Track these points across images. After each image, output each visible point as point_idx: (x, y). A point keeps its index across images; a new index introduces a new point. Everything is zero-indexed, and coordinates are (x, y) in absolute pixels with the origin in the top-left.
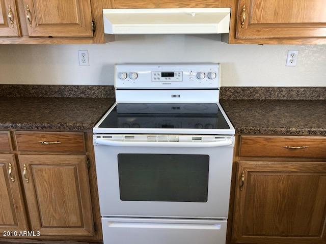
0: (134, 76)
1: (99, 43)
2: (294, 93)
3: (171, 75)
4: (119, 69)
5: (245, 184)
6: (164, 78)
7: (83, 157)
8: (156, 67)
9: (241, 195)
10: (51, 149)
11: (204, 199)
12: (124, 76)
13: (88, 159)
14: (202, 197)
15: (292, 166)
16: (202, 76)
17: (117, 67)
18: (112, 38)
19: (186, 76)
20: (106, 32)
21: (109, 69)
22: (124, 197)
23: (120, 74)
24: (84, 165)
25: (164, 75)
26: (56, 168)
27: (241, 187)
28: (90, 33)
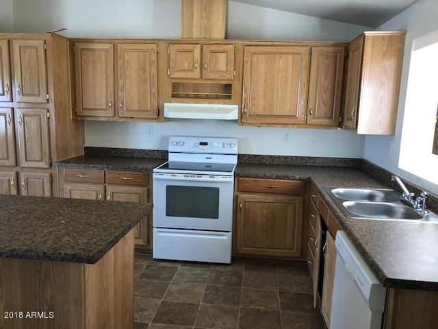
0: (181, 144)
1: (161, 122)
2: (289, 160)
3: (206, 144)
4: (172, 139)
5: (243, 210)
6: (201, 146)
7: (146, 188)
8: (196, 139)
9: (241, 217)
10: (127, 183)
11: (216, 217)
12: (174, 144)
13: (148, 190)
14: (215, 215)
15: (270, 198)
16: (226, 145)
17: (171, 138)
18: (169, 120)
19: (215, 146)
20: (166, 116)
21: (165, 139)
22: (168, 214)
23: (172, 142)
24: (145, 194)
25: (201, 144)
26: (128, 195)
27: (240, 211)
28: (155, 116)
